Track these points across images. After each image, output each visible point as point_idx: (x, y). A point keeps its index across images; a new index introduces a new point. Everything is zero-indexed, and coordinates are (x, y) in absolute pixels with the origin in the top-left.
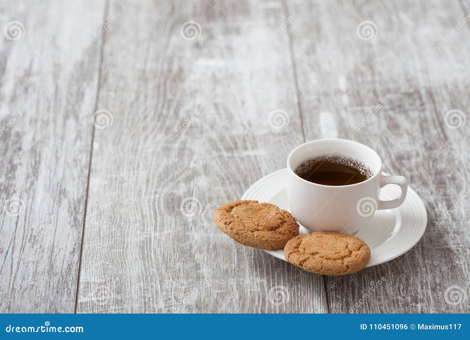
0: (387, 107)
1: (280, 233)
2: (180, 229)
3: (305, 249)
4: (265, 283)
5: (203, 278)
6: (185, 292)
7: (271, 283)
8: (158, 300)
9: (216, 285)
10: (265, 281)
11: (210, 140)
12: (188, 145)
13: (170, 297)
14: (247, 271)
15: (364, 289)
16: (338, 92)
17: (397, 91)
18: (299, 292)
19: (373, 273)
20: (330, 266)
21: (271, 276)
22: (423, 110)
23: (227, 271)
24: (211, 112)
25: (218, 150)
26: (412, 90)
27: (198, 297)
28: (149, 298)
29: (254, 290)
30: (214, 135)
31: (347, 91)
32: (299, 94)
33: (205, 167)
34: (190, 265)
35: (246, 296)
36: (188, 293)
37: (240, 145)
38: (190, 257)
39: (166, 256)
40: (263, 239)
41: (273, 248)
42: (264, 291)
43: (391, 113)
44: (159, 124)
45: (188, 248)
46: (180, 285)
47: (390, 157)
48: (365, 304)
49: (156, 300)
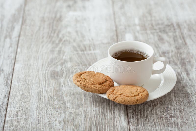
0: (158, 31)
1: (104, 86)
2: (57, 86)
3: (116, 92)
4: (98, 110)
5: (67, 108)
6: (58, 115)
7: (101, 110)
8: (45, 118)
9: (74, 111)
10: (98, 109)
11: (74, 47)
12: (63, 49)
13: (51, 117)
14: (89, 105)
15: (146, 112)
16: (135, 25)
17: (162, 24)
18: (114, 114)
20: (128, 100)
21: (100, 107)
22: (175, 32)
23: (79, 105)
24: (74, 34)
25: (77, 51)
26: (169, 24)
27: (65, 117)
28: (40, 118)
29: (92, 113)
30: (75, 44)
31: (139, 25)
32: (116, 26)
33: (71, 58)
34: (62, 102)
35: (88, 116)
36: (60, 115)
37: (87, 48)
38: (61, 98)
39: (50, 98)
40: (96, 88)
41: (101, 93)
42: (97, 113)
43: (160, 34)
44: (49, 40)
45: (61, 95)
46: (56, 111)
47: (159, 53)
48: (147, 119)
49: (44, 118)
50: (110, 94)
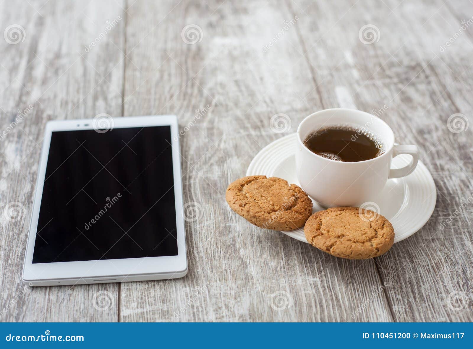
0: (396, 80)
2: (220, 219)
3: (328, 231)
5: (252, 278)
6: (235, 298)
7: (325, 282)
8: (208, 309)
9: (268, 288)
10: (318, 280)
11: (237, 119)
12: (216, 124)
13: (220, 305)
14: (298, 268)
15: (423, 286)
16: (347, 66)
17: (400, 64)
18: (357, 293)
19: (428, 265)
21: (323, 274)
22: (429, 83)
23: (276, 270)
24: (232, 89)
25: (245, 128)
26: (413, 64)
27: (251, 304)
28: (197, 308)
29: (309, 292)
30: (239, 113)
31: (355, 66)
32: (312, 70)
33: (236, 147)
34: (237, 263)
35: (301, 301)
36: (239, 299)
38: (235, 253)
39: (210, 252)
40: (282, 221)
42: (319, 293)
43: (400, 86)
44: (185, 103)
45: (231, 242)
46: (229, 289)
47: (412, 132)
48: (429, 305)
49: (206, 310)
50: (315, 235)
